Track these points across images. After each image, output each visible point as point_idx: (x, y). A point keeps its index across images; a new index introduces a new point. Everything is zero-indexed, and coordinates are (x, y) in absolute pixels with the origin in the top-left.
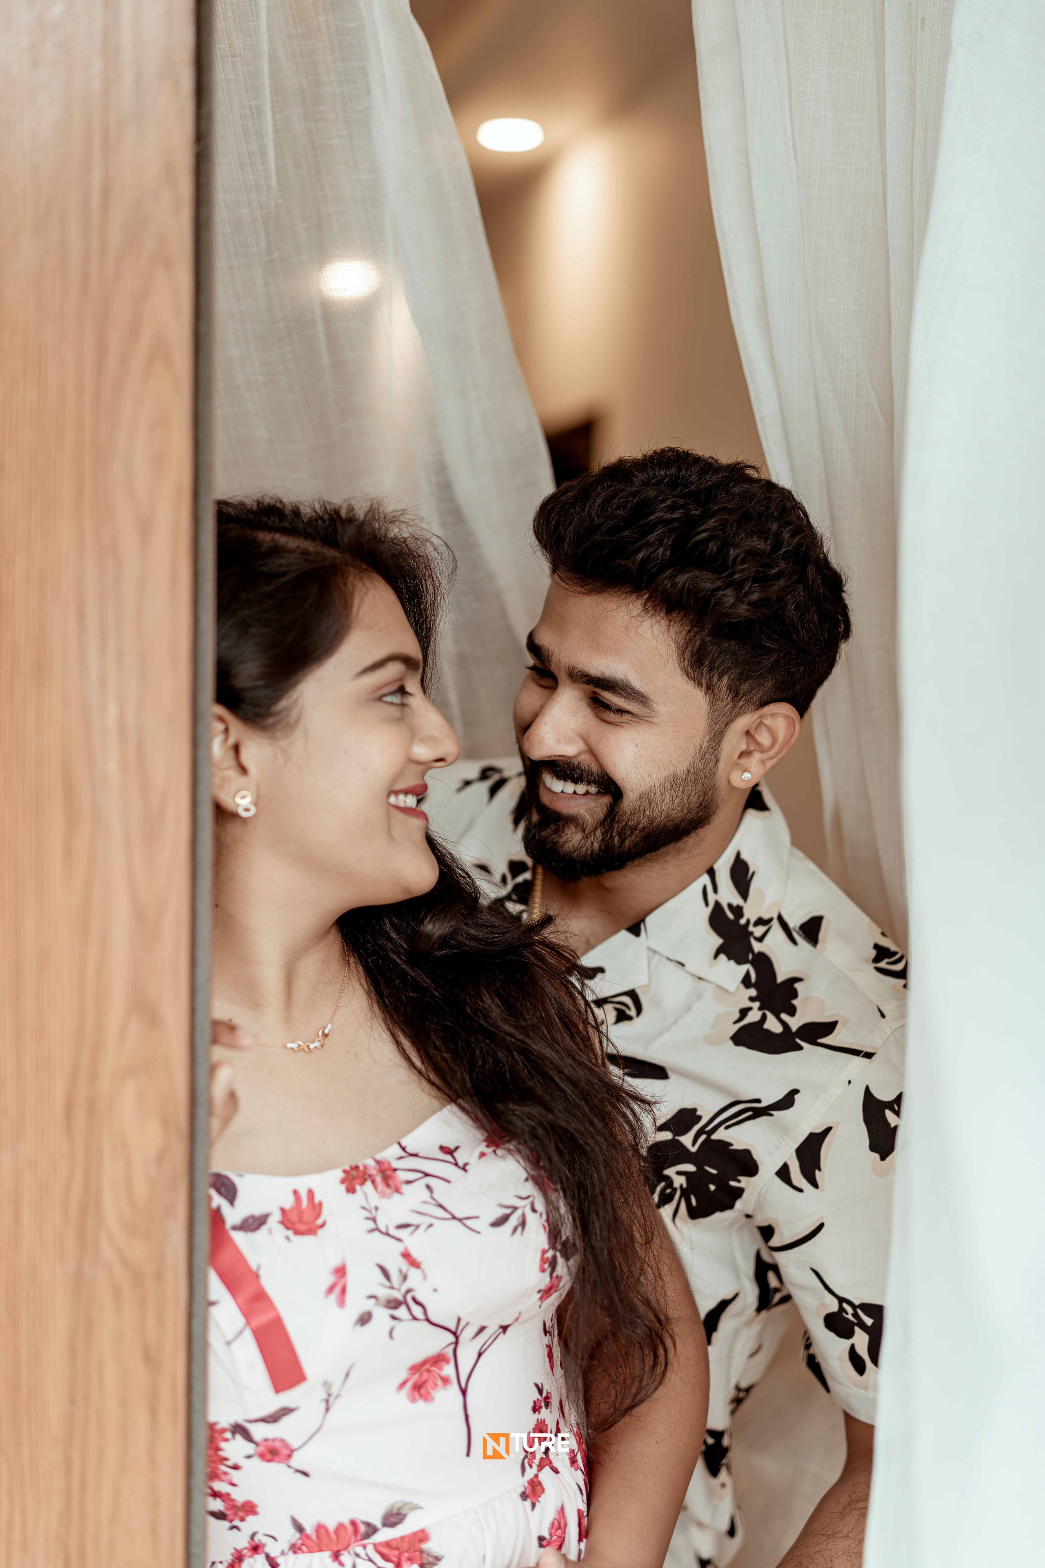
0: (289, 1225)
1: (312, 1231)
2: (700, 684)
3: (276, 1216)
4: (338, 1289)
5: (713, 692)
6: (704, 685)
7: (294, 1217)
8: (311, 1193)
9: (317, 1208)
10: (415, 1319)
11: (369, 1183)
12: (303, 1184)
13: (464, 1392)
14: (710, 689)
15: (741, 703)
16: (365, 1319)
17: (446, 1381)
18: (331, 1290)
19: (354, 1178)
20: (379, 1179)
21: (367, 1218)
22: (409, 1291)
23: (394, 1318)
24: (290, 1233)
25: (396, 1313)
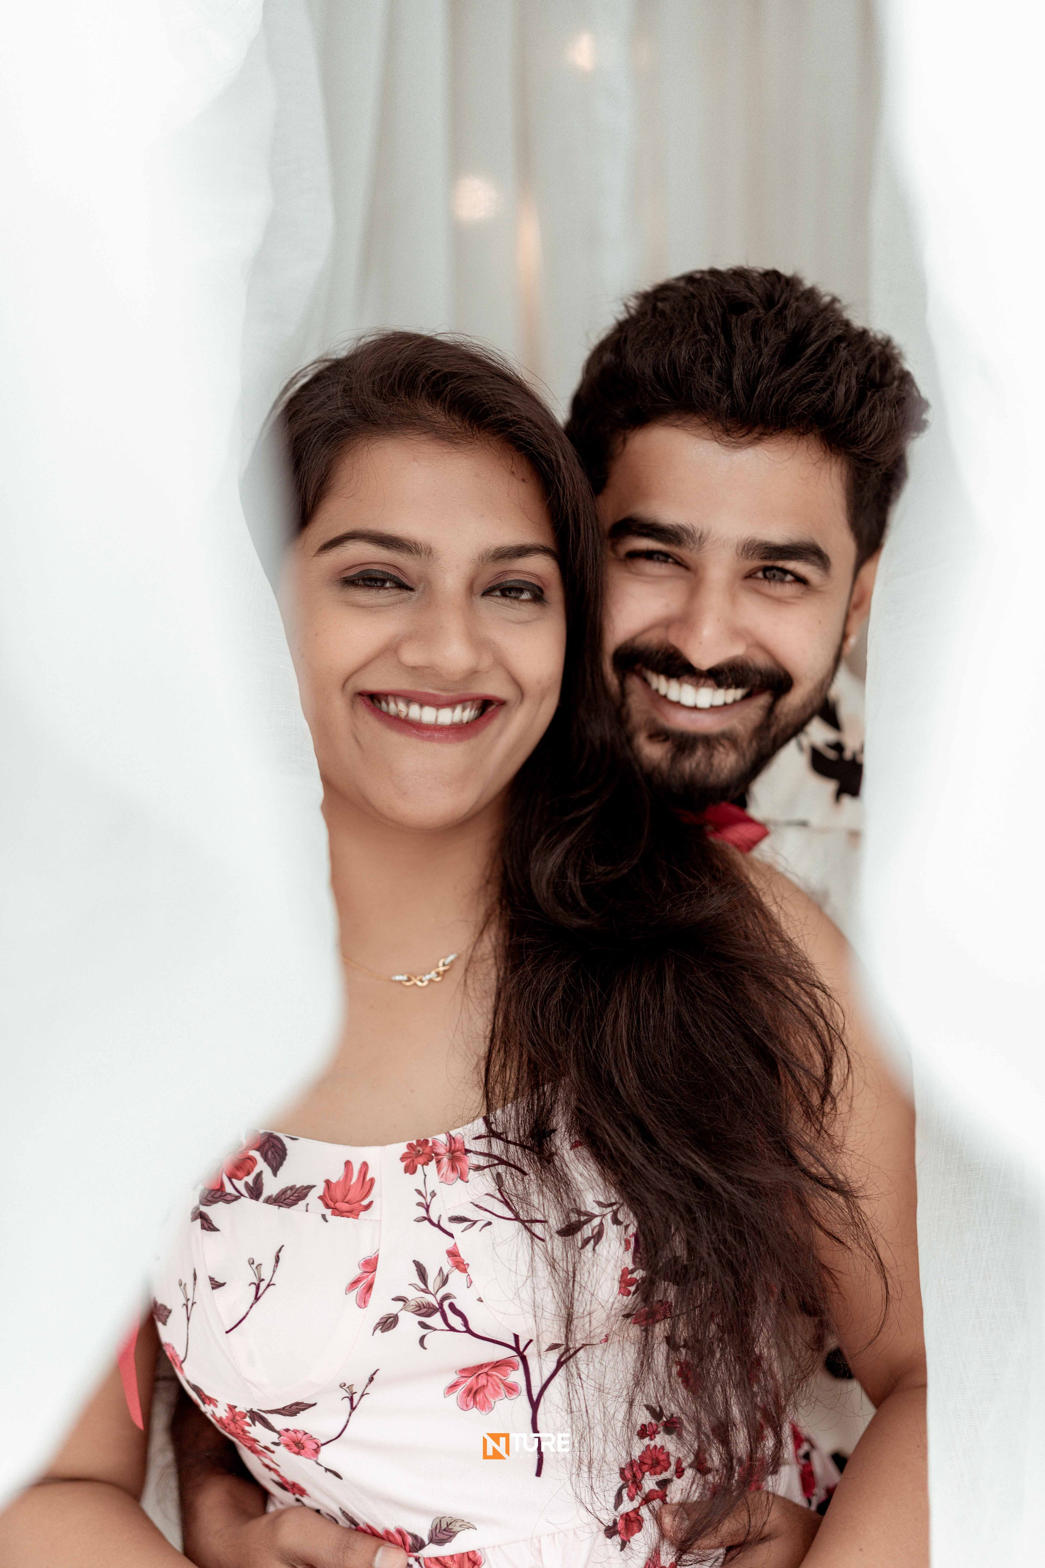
0: (331, 1204)
1: (352, 1213)
3: (319, 1190)
4: (362, 1285)
7: (338, 1195)
8: (365, 1165)
9: (367, 1185)
10: (452, 1329)
11: (433, 1163)
12: (358, 1155)
16: (388, 1323)
17: (511, 1389)
18: (356, 1282)
19: (418, 1155)
20: (445, 1160)
21: (419, 1204)
22: (446, 1297)
23: (424, 1325)
24: (328, 1212)
25: (427, 1321)
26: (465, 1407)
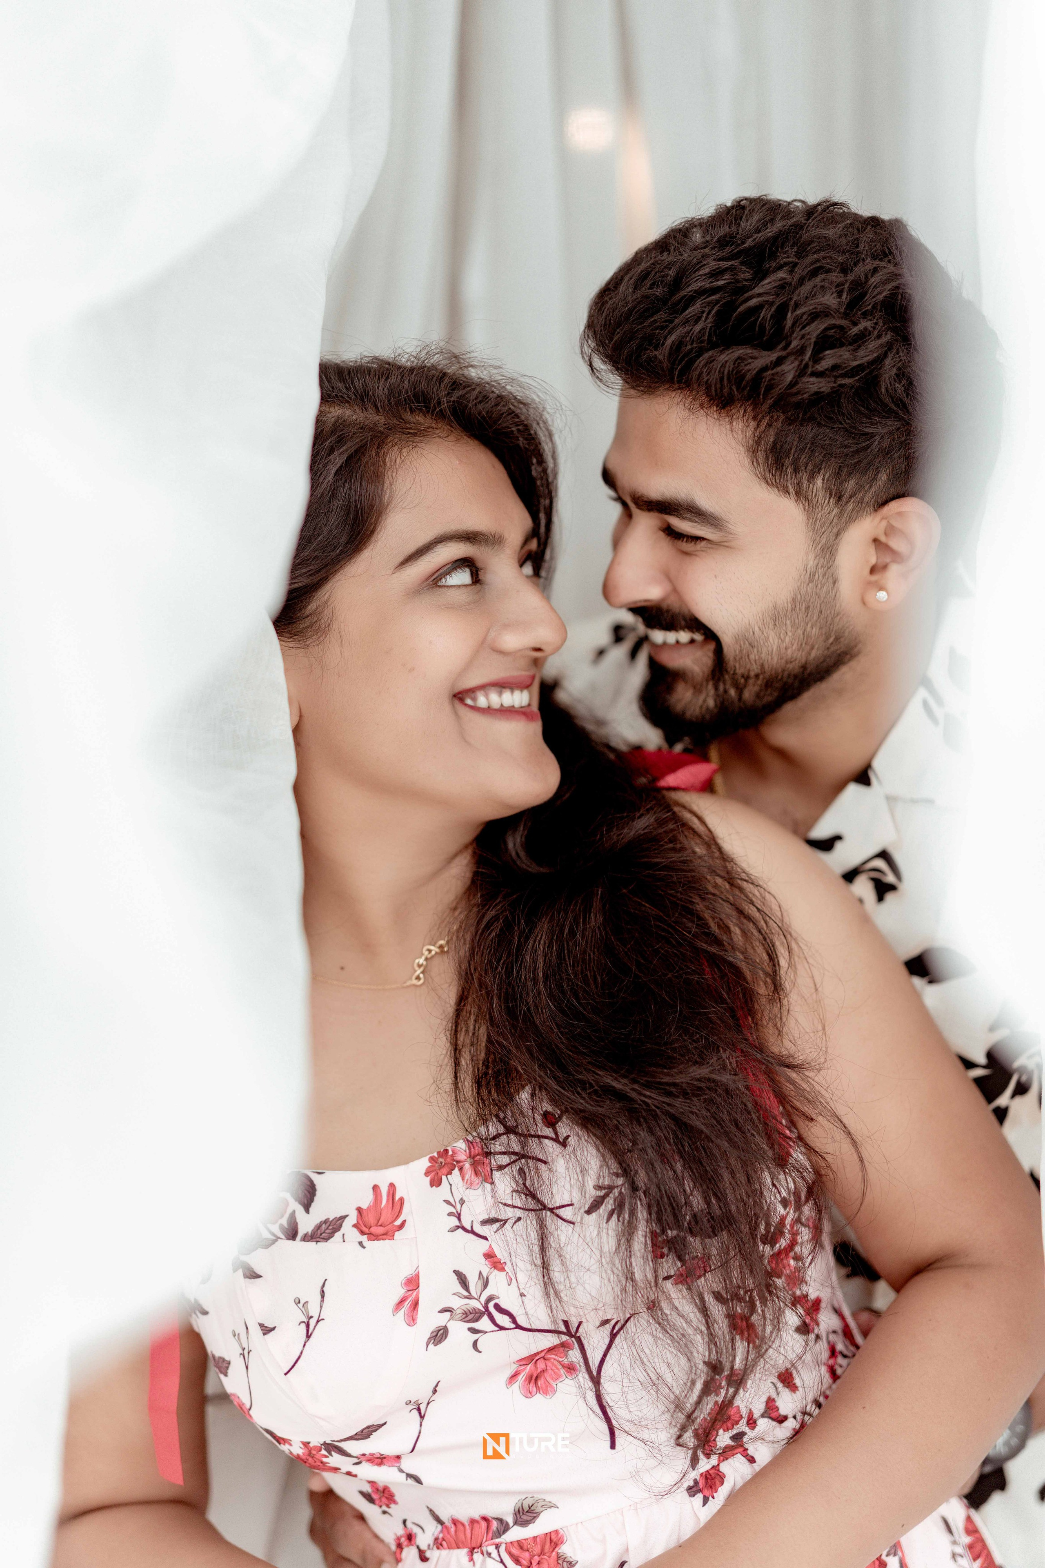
0: (365, 1230)
1: (388, 1235)
2: (786, 491)
3: (353, 1219)
4: (407, 1304)
5: (806, 499)
6: (791, 490)
7: (371, 1219)
8: (392, 1186)
9: (397, 1205)
10: (502, 1328)
11: (456, 1172)
12: (383, 1178)
13: (596, 1380)
14: (800, 494)
15: (851, 506)
16: (439, 1336)
18: (402, 1302)
19: (441, 1167)
20: (467, 1166)
21: (450, 1214)
23: (474, 1331)
24: (364, 1238)
25: (475, 1325)
26: (529, 1394)
